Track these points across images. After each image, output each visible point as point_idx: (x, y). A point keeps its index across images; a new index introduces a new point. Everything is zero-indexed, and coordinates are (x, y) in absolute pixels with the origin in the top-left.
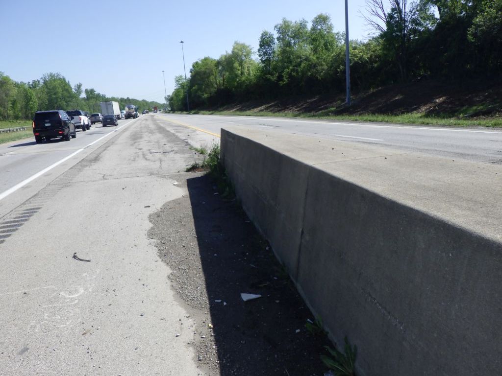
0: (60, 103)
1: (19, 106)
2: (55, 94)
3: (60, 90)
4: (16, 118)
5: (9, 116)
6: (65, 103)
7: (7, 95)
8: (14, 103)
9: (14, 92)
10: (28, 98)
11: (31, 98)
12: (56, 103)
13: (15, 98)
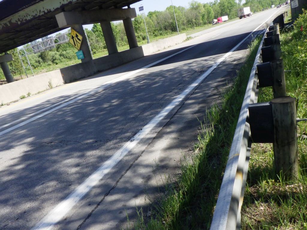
0: (226, 11)
1: (206, 17)
2: (223, 6)
3: (226, 4)
4: (205, 24)
5: (200, 24)
6: (229, 11)
7: (199, 13)
8: (203, 16)
9: (203, 10)
10: (209, 13)
11: (210, 12)
12: (224, 11)
13: (204, 13)
